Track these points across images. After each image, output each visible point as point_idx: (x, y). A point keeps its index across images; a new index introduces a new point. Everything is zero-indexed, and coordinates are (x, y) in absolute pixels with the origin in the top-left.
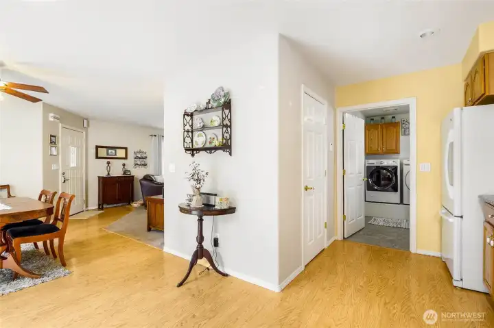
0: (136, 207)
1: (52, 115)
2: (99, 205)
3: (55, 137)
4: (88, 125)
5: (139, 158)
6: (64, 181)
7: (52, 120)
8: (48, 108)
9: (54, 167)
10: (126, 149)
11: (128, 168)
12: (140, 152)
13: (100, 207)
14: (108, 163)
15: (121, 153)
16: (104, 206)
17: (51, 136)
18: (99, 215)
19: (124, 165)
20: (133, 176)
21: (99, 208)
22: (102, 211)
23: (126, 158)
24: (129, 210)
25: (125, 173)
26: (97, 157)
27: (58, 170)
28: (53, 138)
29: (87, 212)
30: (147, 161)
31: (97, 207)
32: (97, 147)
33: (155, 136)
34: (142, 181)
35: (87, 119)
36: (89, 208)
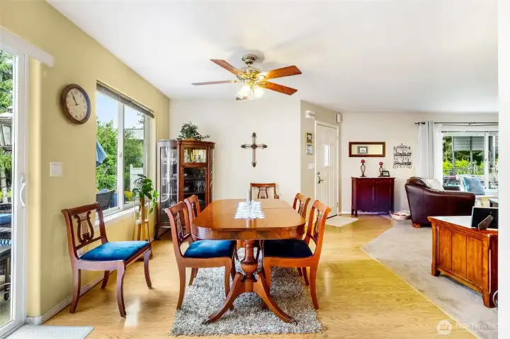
0: (398, 221)
1: (308, 112)
2: (353, 211)
3: (311, 134)
4: (341, 119)
5: (401, 155)
6: (319, 182)
7: (308, 116)
8: (305, 104)
9: (311, 167)
10: (383, 144)
11: (385, 167)
12: (402, 147)
13: (354, 214)
14: (363, 162)
15: (377, 150)
16: (358, 213)
17: (308, 134)
18: (354, 224)
19: (381, 164)
20: (393, 179)
21: (352, 214)
22: (355, 219)
23: (383, 155)
24: (389, 222)
25: (382, 175)
26: (351, 155)
27: (314, 169)
28: (309, 136)
29: (340, 217)
30: (412, 159)
31: (350, 213)
32: (351, 144)
33: (424, 123)
34: (409, 187)
35: (340, 113)
36: (343, 212)
